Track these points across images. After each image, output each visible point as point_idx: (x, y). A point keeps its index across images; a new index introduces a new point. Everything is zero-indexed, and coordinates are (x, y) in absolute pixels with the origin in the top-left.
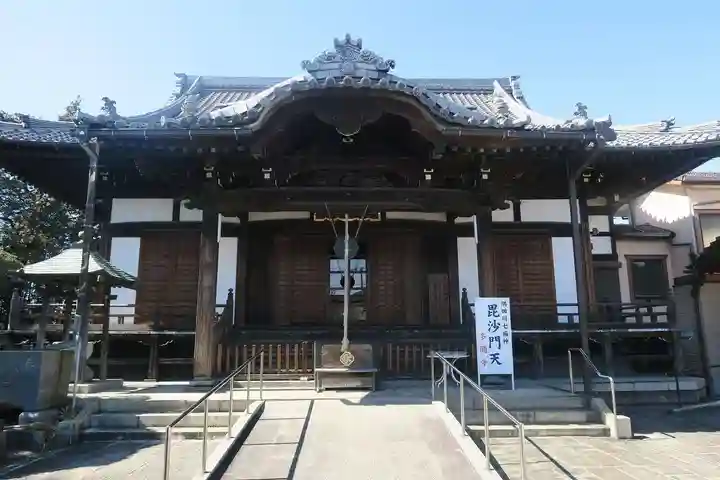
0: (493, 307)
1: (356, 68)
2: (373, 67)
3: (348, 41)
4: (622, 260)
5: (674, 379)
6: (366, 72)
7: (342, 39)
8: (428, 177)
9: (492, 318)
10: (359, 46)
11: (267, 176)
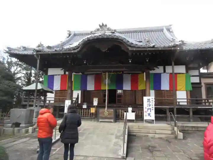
0: (149, 100)
1: (105, 32)
2: (110, 32)
3: (103, 25)
4: (203, 84)
5: (207, 123)
6: (108, 33)
7: (101, 25)
8: (130, 61)
9: (148, 103)
10: (106, 26)
11: (85, 62)
